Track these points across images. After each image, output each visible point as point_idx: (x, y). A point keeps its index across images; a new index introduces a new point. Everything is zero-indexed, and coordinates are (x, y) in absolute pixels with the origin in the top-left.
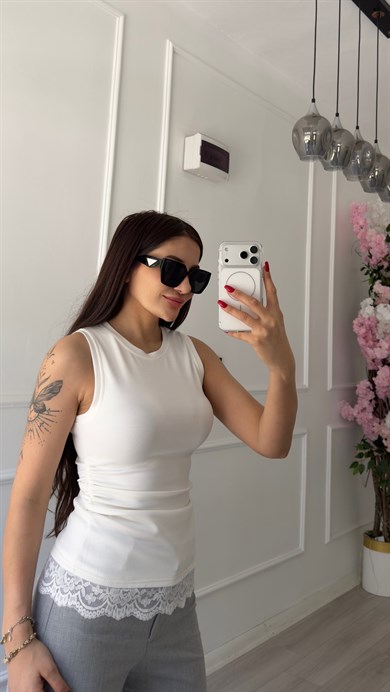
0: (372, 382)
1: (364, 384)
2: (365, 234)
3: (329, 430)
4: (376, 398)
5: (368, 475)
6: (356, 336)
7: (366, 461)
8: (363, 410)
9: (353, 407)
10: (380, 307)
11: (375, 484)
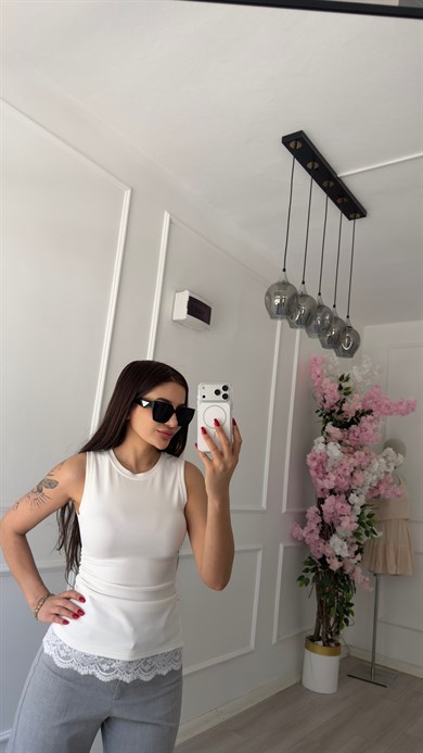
0: (320, 509)
1: (313, 509)
2: (321, 382)
3: (281, 547)
4: (323, 522)
5: (312, 588)
6: (308, 468)
7: (311, 576)
8: (311, 532)
9: (303, 528)
10: (331, 445)
11: (318, 596)
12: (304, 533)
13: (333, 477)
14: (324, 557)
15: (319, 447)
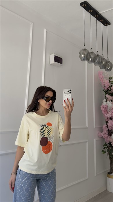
0: (107, 125)
3: (95, 140)
8: (105, 134)
10: (108, 102)
11: (109, 157)
12: (102, 134)
13: (110, 113)
14: (110, 142)
15: (104, 103)
